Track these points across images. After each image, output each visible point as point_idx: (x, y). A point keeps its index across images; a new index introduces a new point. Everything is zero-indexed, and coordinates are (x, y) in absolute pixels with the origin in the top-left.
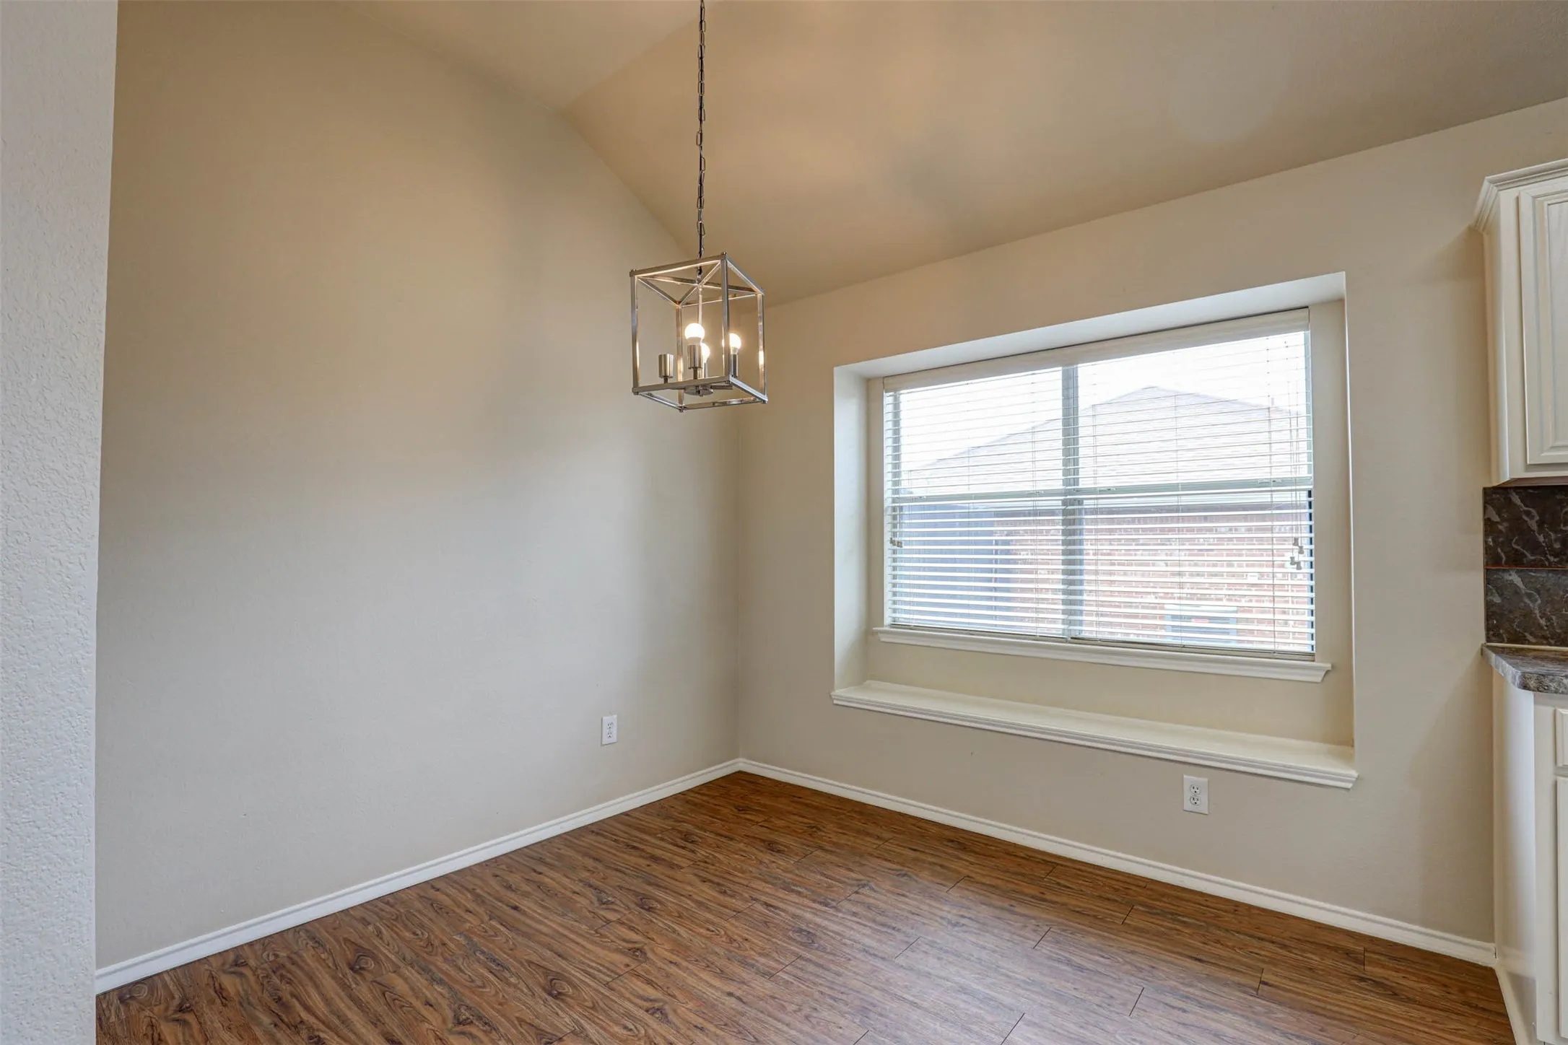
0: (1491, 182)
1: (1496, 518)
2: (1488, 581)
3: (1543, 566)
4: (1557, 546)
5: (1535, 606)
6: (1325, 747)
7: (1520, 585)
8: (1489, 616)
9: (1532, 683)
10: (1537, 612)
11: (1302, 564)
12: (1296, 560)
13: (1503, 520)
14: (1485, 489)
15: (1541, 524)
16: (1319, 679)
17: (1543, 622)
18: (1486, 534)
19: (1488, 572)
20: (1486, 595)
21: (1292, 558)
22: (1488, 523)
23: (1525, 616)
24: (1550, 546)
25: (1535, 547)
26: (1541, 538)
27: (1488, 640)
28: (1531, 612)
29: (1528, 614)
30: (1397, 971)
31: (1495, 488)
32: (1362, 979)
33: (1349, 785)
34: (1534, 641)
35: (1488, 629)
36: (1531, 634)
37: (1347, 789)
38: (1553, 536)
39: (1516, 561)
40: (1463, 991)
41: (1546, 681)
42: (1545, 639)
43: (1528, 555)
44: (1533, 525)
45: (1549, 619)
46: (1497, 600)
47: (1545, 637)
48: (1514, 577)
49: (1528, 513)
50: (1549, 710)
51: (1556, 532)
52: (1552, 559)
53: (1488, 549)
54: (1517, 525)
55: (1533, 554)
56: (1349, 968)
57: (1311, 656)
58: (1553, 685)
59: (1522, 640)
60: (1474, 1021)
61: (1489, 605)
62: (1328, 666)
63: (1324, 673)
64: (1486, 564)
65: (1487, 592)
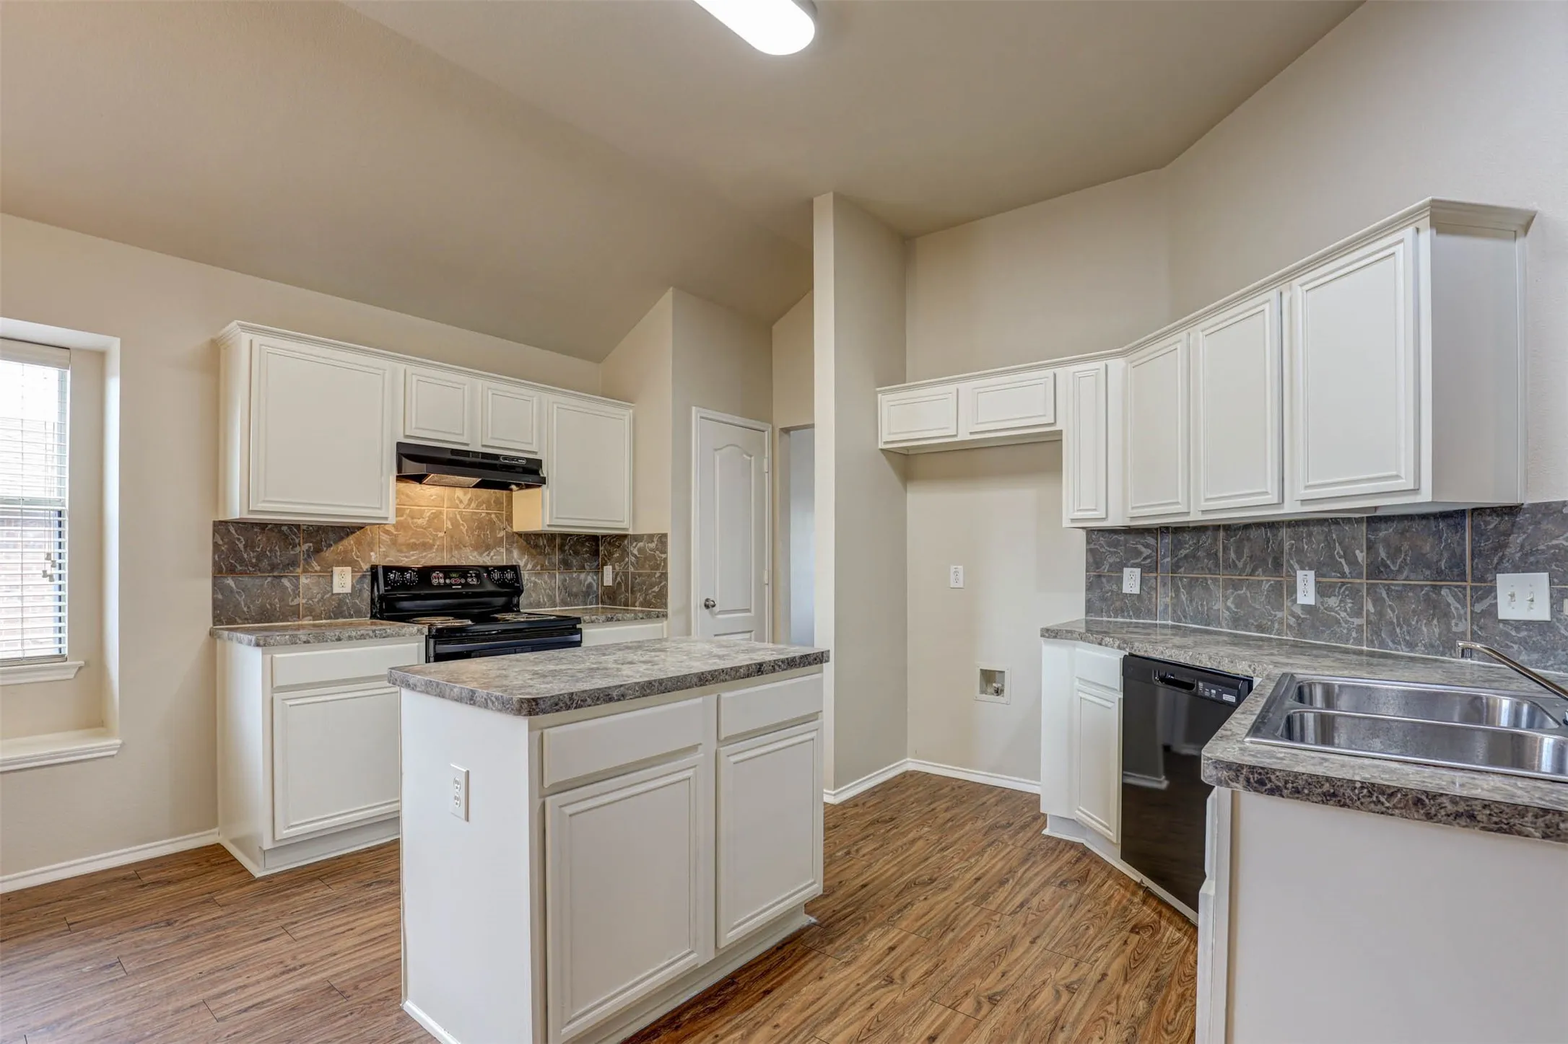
0: (239, 325)
1: (220, 542)
2: (214, 585)
3: (246, 573)
4: (254, 561)
5: (242, 599)
6: (81, 732)
7: (233, 586)
8: (215, 607)
9: (262, 643)
10: (243, 603)
11: (54, 576)
12: (49, 572)
13: (225, 544)
14: (214, 522)
15: (245, 547)
16: (72, 676)
17: (245, 609)
18: (214, 553)
19: (214, 577)
20: (213, 594)
21: (45, 572)
22: (216, 545)
23: (235, 606)
24: (250, 561)
25: (241, 561)
26: (245, 556)
27: (214, 624)
28: (239, 603)
29: (237, 605)
30: (164, 871)
31: (221, 522)
32: (143, 886)
33: (114, 752)
34: (240, 621)
35: (214, 617)
36: (239, 617)
37: (113, 756)
38: (252, 554)
39: (232, 571)
40: (208, 861)
41: (268, 640)
42: (246, 620)
43: (238, 566)
44: (241, 546)
45: (249, 608)
46: (220, 597)
47: (247, 619)
48: (230, 582)
49: (239, 539)
50: (269, 656)
51: (253, 552)
52: (251, 569)
53: (215, 563)
54: (233, 549)
55: (241, 566)
56: (131, 886)
57: (61, 657)
58: (272, 641)
59: (234, 622)
60: (220, 871)
61: (214, 600)
62: (82, 663)
63: (76, 670)
64: (213, 574)
65: (214, 592)
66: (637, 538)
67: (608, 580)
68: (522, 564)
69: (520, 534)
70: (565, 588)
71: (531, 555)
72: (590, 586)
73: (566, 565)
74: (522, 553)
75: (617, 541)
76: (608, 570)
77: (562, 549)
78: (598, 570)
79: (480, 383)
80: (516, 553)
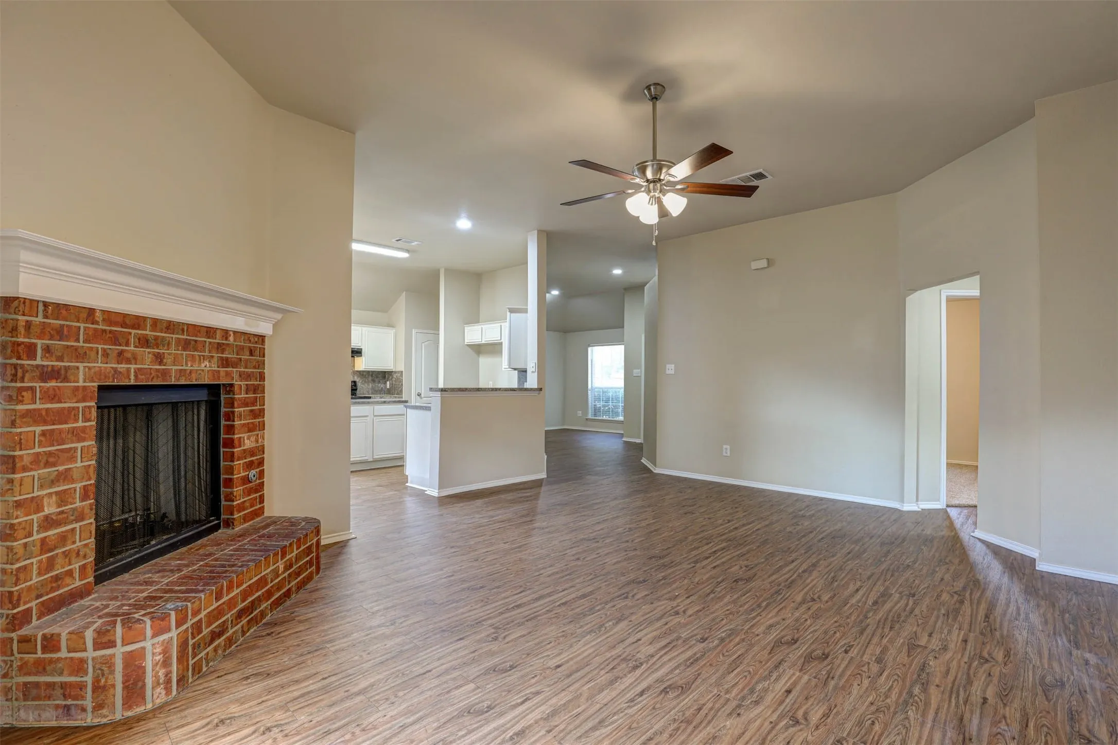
66: (395, 372)
67: (388, 387)
68: (357, 380)
69: (357, 371)
70: (373, 388)
71: (361, 378)
72: (382, 388)
73: (373, 381)
74: (358, 377)
75: (390, 373)
76: (388, 383)
77: (372, 376)
78: (385, 383)
79: (364, 329)
80: (356, 377)
